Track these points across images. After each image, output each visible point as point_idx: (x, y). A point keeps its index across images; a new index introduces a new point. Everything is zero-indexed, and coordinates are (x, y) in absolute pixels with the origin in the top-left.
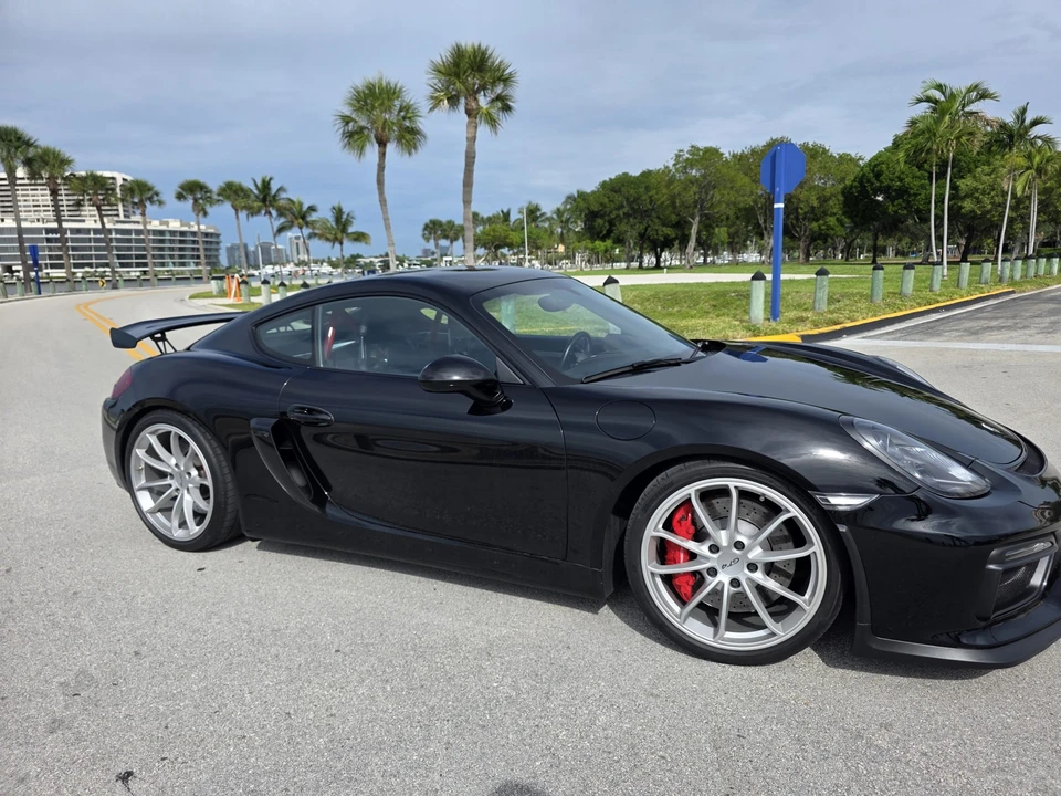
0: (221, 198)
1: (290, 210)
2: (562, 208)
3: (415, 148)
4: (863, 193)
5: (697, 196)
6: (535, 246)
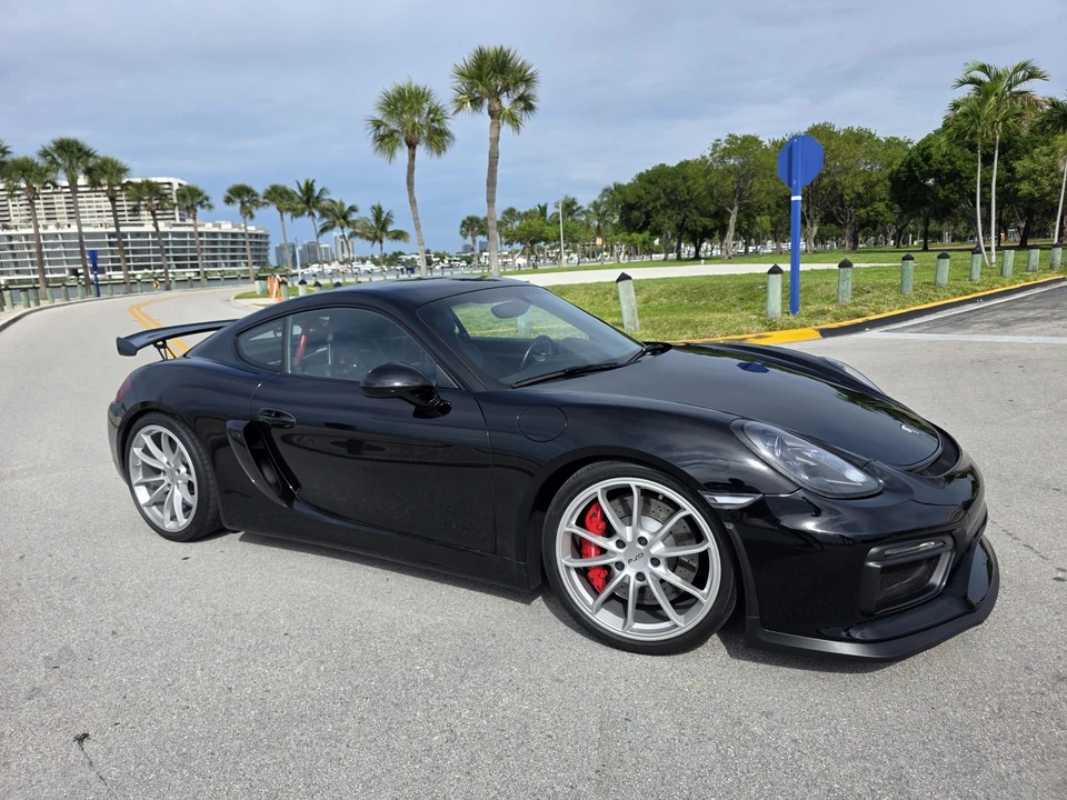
0: (266, 201)
1: (332, 210)
2: (598, 201)
3: (444, 149)
4: (912, 178)
5: (735, 186)
6: (571, 239)
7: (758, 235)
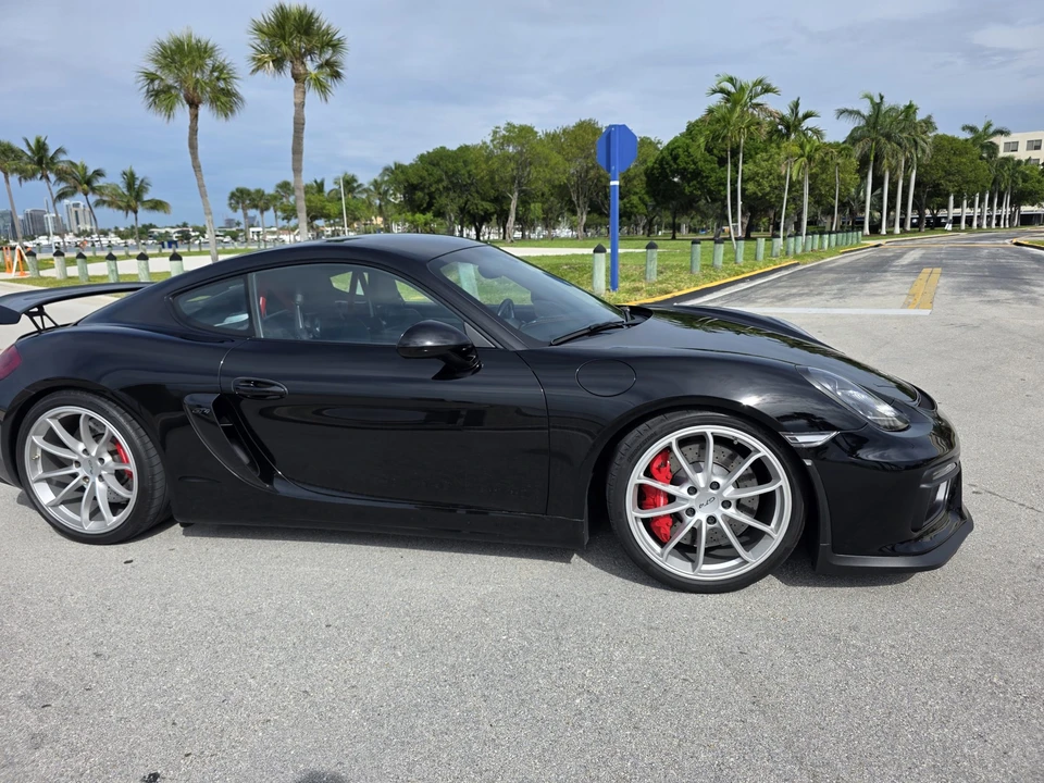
1: (72, 174)
2: (379, 179)
3: (232, 111)
4: (663, 174)
5: (515, 172)
6: (354, 218)
7: (532, 221)
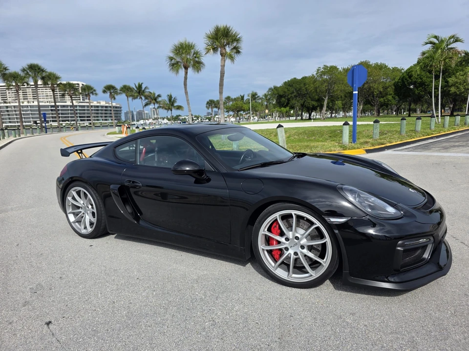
0: (121, 92)
1: (150, 96)
2: (267, 94)
3: (200, 70)
4: (404, 85)
5: (327, 87)
6: (255, 110)
7: (336, 109)
